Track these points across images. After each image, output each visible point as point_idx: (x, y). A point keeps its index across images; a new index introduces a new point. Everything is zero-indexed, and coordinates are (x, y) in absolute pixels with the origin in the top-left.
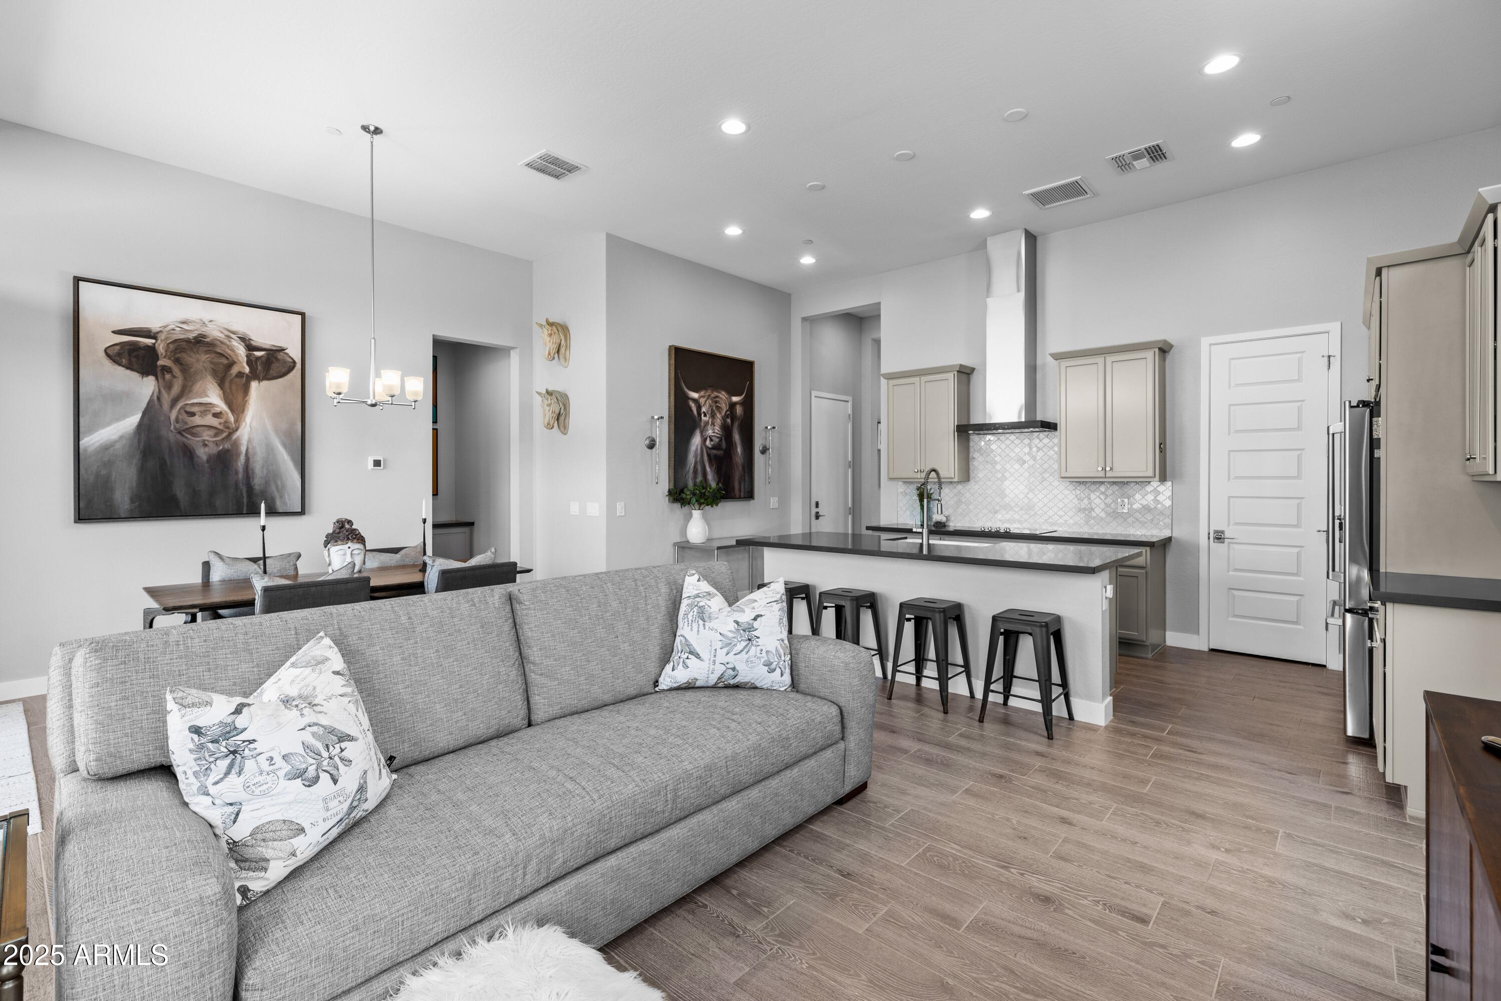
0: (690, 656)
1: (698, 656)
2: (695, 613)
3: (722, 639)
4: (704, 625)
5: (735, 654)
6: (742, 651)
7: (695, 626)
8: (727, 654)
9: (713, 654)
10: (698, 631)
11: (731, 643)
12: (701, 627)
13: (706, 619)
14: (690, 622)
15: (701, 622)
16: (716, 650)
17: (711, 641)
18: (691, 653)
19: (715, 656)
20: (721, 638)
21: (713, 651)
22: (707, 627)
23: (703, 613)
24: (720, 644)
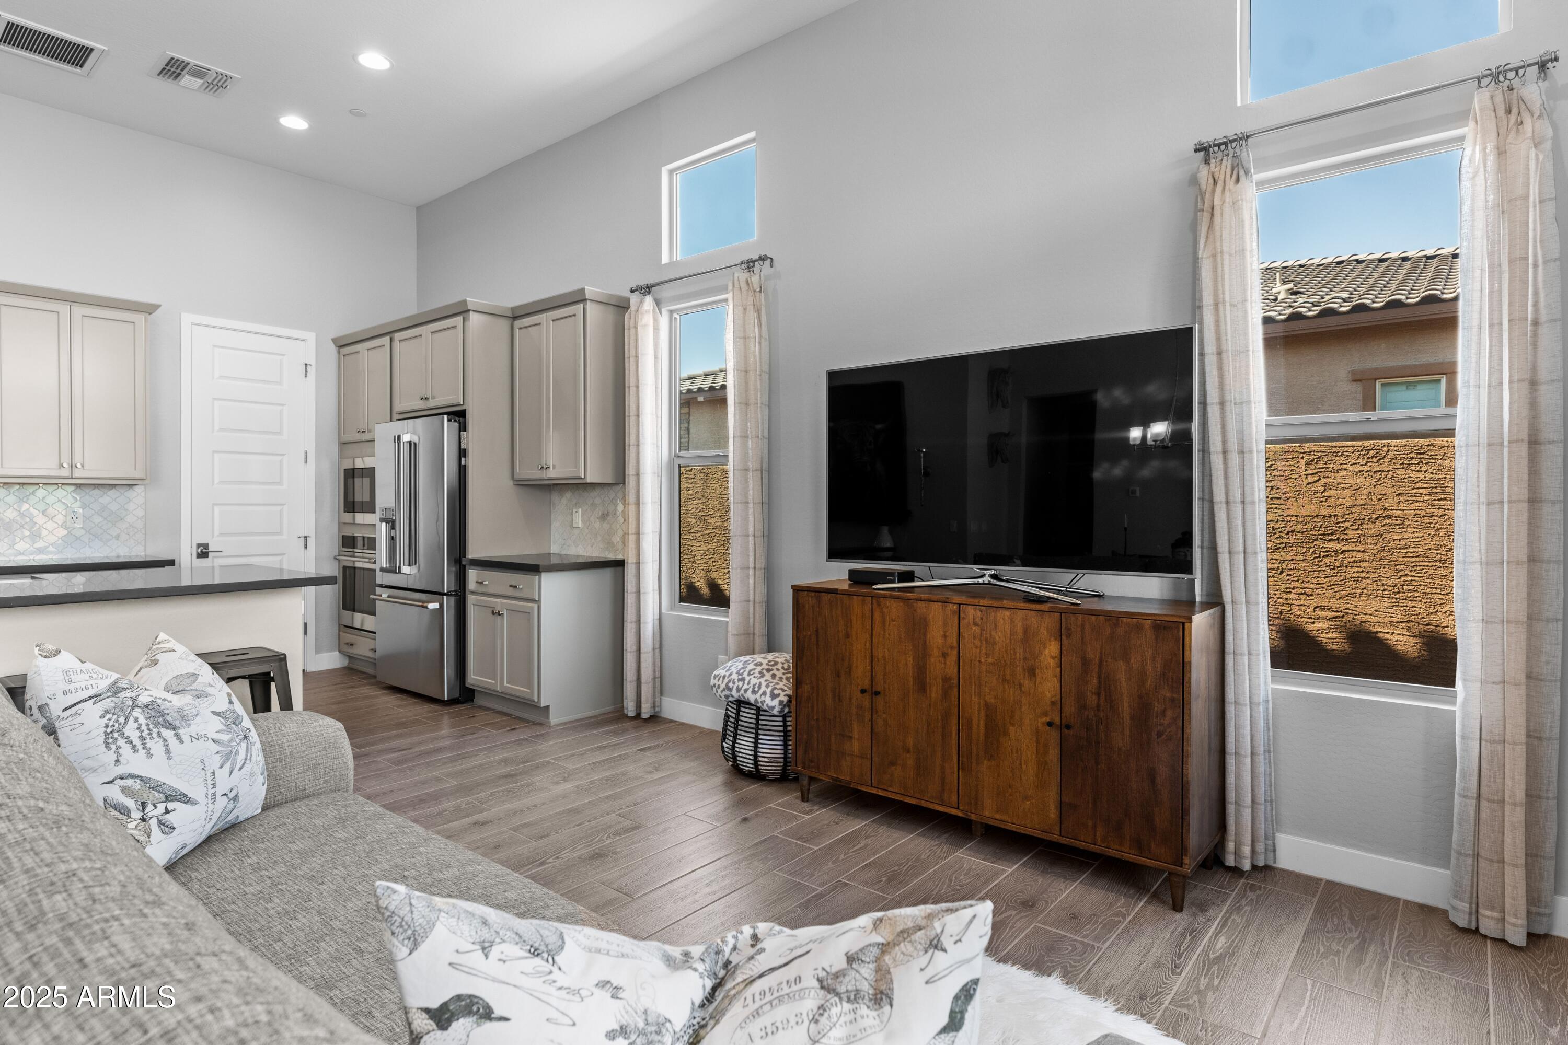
0: (171, 806)
1: (185, 799)
2: (142, 720)
3: (220, 749)
4: (178, 736)
5: (240, 769)
6: (246, 759)
7: (156, 746)
8: (231, 772)
9: (210, 782)
10: (168, 752)
11: (231, 752)
12: (173, 742)
13: (177, 723)
14: (137, 742)
15: (168, 734)
16: (213, 773)
17: (202, 761)
18: (168, 799)
19: (214, 785)
20: (216, 748)
21: (209, 778)
22: (186, 738)
23: (162, 714)
24: (217, 760)
